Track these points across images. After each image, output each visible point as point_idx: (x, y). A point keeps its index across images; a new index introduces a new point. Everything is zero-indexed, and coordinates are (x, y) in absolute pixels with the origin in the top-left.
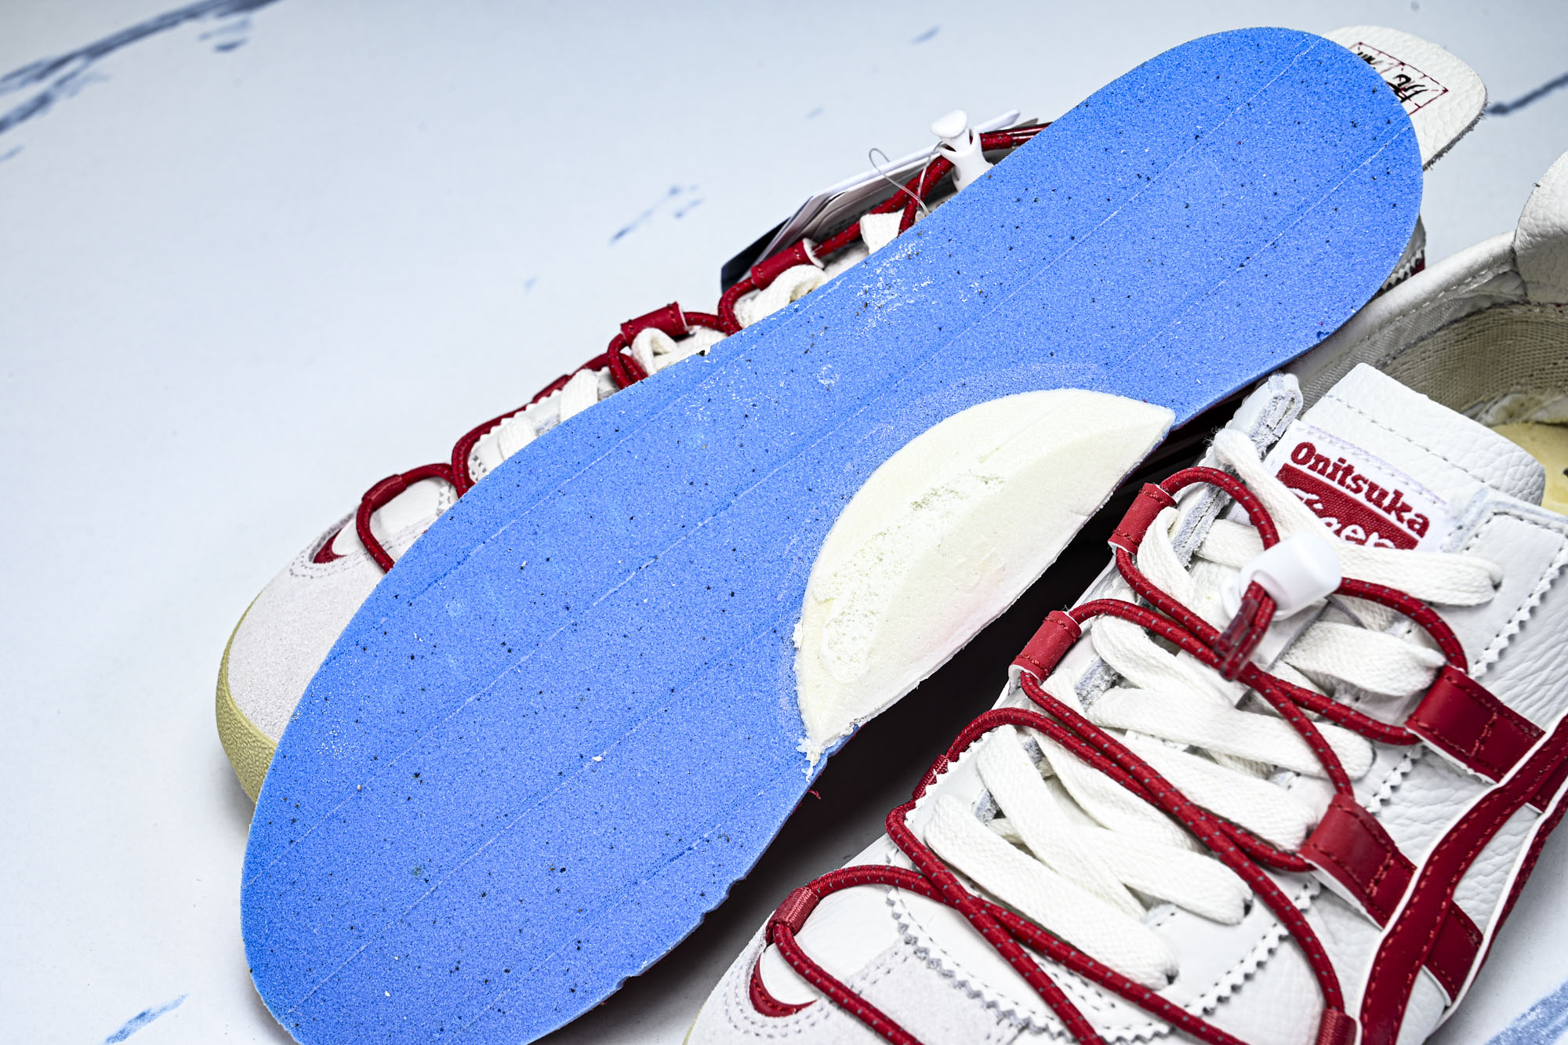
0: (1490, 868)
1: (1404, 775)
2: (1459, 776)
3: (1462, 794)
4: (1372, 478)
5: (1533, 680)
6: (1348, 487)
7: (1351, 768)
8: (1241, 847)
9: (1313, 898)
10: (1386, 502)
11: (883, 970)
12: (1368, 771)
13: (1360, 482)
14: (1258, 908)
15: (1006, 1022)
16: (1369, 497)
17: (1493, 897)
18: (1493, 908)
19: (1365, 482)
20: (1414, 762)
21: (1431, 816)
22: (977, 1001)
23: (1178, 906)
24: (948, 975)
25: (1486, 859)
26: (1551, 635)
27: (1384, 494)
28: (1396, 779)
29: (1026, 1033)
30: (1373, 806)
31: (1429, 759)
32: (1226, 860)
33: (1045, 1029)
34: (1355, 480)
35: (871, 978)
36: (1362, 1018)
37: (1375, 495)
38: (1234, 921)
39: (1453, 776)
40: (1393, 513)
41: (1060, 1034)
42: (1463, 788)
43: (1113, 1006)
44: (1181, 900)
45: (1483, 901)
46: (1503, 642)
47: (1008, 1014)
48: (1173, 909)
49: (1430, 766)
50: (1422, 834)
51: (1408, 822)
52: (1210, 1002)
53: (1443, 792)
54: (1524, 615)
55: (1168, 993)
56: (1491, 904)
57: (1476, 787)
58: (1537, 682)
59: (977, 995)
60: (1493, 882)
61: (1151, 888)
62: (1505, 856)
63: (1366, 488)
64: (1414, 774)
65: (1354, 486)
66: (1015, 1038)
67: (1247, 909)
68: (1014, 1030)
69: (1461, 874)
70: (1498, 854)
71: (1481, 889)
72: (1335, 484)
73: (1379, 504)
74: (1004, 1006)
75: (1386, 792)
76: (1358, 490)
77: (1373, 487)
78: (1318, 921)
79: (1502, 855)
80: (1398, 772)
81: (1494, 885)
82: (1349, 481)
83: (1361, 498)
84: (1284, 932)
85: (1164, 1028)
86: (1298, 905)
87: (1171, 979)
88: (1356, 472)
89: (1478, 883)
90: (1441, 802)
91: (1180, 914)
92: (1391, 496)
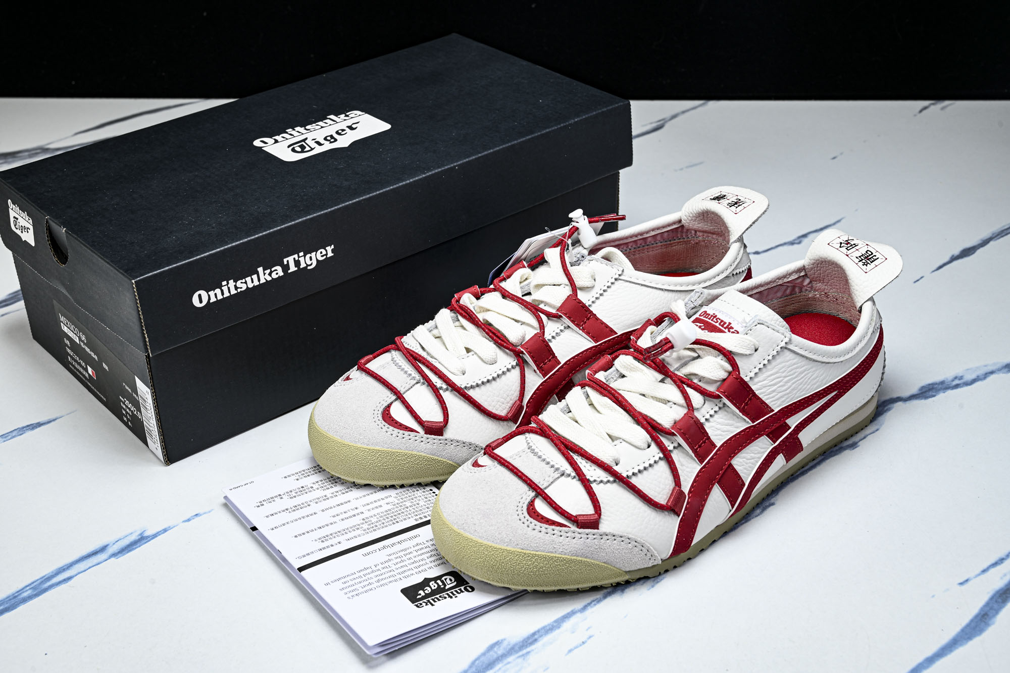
0: (749, 457)
1: (715, 412)
2: (738, 418)
3: (739, 424)
4: (722, 319)
5: (769, 389)
6: (714, 321)
7: (695, 405)
8: (649, 423)
9: (674, 448)
10: (725, 326)
11: (518, 456)
12: (702, 407)
13: (718, 320)
14: (653, 446)
15: (557, 472)
16: (720, 324)
17: (750, 469)
18: (750, 474)
19: (720, 320)
20: (720, 408)
21: (725, 429)
22: (548, 466)
23: (623, 440)
24: (540, 457)
25: (747, 453)
26: (777, 373)
27: (725, 323)
28: (712, 412)
29: (563, 477)
30: (702, 420)
31: (726, 408)
32: (643, 427)
33: (569, 475)
34: (716, 319)
35: (514, 458)
36: (689, 494)
37: (722, 323)
38: (642, 447)
39: (735, 417)
40: (727, 329)
41: (574, 477)
42: (739, 422)
43: (595, 470)
44: (624, 437)
45: (745, 469)
46: (757, 370)
47: (557, 469)
48: (621, 440)
49: (726, 411)
50: (721, 435)
51: (716, 430)
52: (630, 474)
53: (731, 422)
54: (766, 362)
55: (616, 468)
56: (749, 472)
57: (744, 423)
58: (771, 390)
59: (548, 463)
60: (750, 463)
61: (615, 433)
62: (756, 455)
63: (719, 321)
64: (720, 412)
65: (716, 321)
66: (558, 478)
67: (649, 446)
68: (559, 475)
69: (736, 454)
70: (753, 453)
71: (744, 464)
72: (710, 321)
73: (722, 326)
74: (556, 466)
75: (708, 416)
76: (717, 322)
77: (722, 321)
78: (676, 456)
79: (755, 454)
80: (713, 410)
81: (750, 464)
82: (715, 320)
83: (717, 324)
84: (662, 456)
85: (611, 479)
86: (669, 448)
87: (617, 465)
88: (717, 317)
89: (744, 461)
90: (730, 426)
91: (624, 443)
92: (727, 324)
